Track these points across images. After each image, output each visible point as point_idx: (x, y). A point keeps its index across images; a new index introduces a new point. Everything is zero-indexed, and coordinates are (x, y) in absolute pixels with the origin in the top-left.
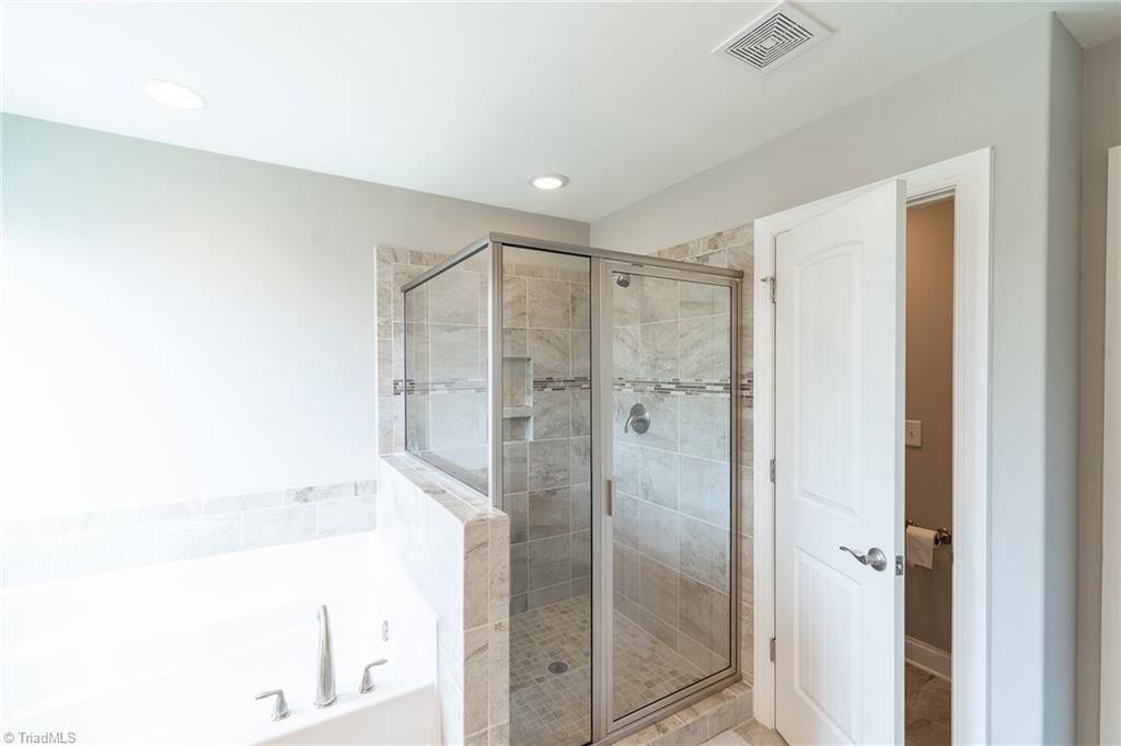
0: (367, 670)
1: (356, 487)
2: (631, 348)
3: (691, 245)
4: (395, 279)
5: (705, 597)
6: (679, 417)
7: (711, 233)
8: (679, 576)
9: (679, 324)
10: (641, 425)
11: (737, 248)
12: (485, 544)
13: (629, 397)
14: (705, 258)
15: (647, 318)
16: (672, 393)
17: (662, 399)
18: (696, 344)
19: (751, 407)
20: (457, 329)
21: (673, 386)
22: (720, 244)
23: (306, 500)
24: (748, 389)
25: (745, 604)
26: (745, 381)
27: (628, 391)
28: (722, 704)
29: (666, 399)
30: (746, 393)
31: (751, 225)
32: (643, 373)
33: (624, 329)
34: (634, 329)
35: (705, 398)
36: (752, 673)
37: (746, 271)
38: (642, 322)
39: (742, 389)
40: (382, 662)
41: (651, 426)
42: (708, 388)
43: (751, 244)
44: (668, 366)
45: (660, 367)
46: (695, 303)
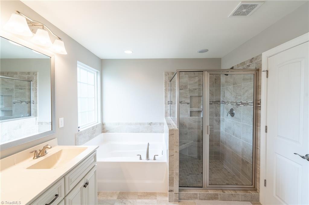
0: (155, 156)
1: (160, 123)
2: (230, 92)
3: (246, 62)
4: (168, 79)
5: (248, 165)
6: (242, 112)
7: (251, 58)
8: (241, 158)
9: (242, 85)
10: (232, 114)
11: (258, 62)
12: (173, 134)
13: (230, 106)
14: (249, 66)
15: (234, 84)
16: (240, 105)
17: (238, 107)
18: (247, 91)
19: (260, 110)
20: (182, 89)
21: (240, 103)
22: (253, 61)
23: (151, 125)
24: (260, 104)
25: (258, 168)
26: (259, 102)
27: (230, 105)
28: (246, 193)
29: (239, 107)
30: (259, 105)
31: (261, 55)
32: (233, 100)
33: (229, 87)
34: (231, 87)
35: (249, 107)
36: (259, 189)
37: (260, 68)
38: (233, 85)
39: (258, 104)
40: (157, 155)
41: (235, 115)
42: (249, 104)
43: (261, 60)
44: (239, 97)
45: (237, 98)
46: (246, 79)
